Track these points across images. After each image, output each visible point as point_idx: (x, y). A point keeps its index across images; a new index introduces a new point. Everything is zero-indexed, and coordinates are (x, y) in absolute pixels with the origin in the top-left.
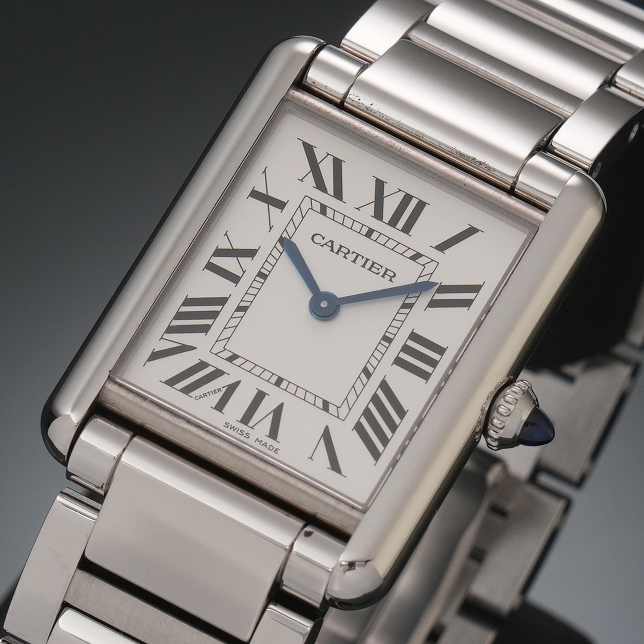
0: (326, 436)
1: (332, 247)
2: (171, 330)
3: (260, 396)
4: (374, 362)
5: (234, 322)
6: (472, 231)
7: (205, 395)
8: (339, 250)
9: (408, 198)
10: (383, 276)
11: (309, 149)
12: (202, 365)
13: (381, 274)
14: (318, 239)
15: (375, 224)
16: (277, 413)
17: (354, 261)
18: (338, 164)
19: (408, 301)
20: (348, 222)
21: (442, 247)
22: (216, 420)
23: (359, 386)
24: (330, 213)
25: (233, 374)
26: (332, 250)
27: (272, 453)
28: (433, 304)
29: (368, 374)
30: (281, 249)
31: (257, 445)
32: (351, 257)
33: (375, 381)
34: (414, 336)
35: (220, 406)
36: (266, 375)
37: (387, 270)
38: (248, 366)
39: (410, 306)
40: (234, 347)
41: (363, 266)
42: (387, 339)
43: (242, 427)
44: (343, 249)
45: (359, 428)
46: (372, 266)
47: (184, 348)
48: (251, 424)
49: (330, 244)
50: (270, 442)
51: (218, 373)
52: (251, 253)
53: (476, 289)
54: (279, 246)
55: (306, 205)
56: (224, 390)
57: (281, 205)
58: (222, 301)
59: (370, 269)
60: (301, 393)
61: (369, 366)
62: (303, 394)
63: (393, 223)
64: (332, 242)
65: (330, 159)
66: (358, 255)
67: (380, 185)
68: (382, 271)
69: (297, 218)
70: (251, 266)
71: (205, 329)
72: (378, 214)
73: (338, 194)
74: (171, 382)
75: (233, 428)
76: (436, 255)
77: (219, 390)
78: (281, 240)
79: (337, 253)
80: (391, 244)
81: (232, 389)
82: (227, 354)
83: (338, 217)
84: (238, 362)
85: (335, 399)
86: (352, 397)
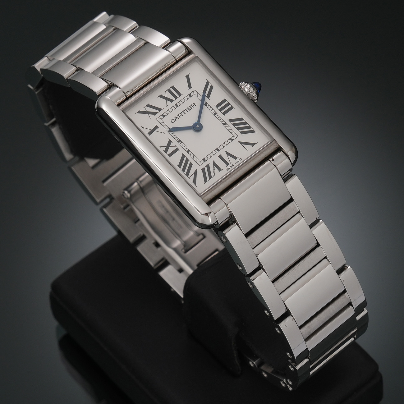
0: (241, 143)
1: (177, 118)
2: (187, 174)
3: (220, 157)
4: (221, 120)
5: (192, 155)
6: (188, 77)
7: (214, 173)
8: (179, 116)
9: (169, 90)
10: (193, 107)
11: (140, 112)
12: (203, 170)
13: (192, 107)
14: (173, 121)
15: (174, 103)
16: (228, 154)
17: (185, 113)
18: (149, 106)
19: (205, 103)
20: (171, 110)
21: (190, 87)
22: (224, 173)
23: (228, 128)
24: (165, 114)
25: (210, 162)
26: (179, 118)
27: (241, 161)
28: (208, 96)
29: (225, 124)
30: (172, 133)
31: (237, 164)
32: (183, 114)
33: (228, 122)
34: (217, 106)
35: (220, 170)
36: (214, 153)
37: (191, 105)
38: (209, 157)
39: (206, 103)
40: (201, 158)
41: (188, 111)
42: (215, 114)
43: (229, 166)
44: (179, 115)
45: (242, 133)
46: (189, 109)
47: (195, 173)
48: (229, 163)
49: (176, 118)
50: (237, 160)
51: (208, 166)
52: (170, 142)
53: (208, 83)
54: (171, 133)
55: (160, 120)
56: (214, 166)
57: (157, 127)
58: (183, 156)
59: (189, 110)
60: (224, 145)
61: (222, 122)
62: (225, 144)
63: (176, 98)
64: (176, 117)
65: (146, 107)
66: (183, 111)
67: (161, 96)
68: (191, 107)
69: (163, 124)
70: (174, 143)
71: (191, 165)
72: (172, 101)
73: (160, 110)
74: (206, 181)
75: (229, 168)
76: (192, 90)
77: (214, 168)
78: (169, 132)
79: (180, 117)
80: (183, 101)
81: (215, 164)
82: (202, 161)
83: (168, 112)
84: (206, 159)
85: (230, 136)
86: (231, 131)
